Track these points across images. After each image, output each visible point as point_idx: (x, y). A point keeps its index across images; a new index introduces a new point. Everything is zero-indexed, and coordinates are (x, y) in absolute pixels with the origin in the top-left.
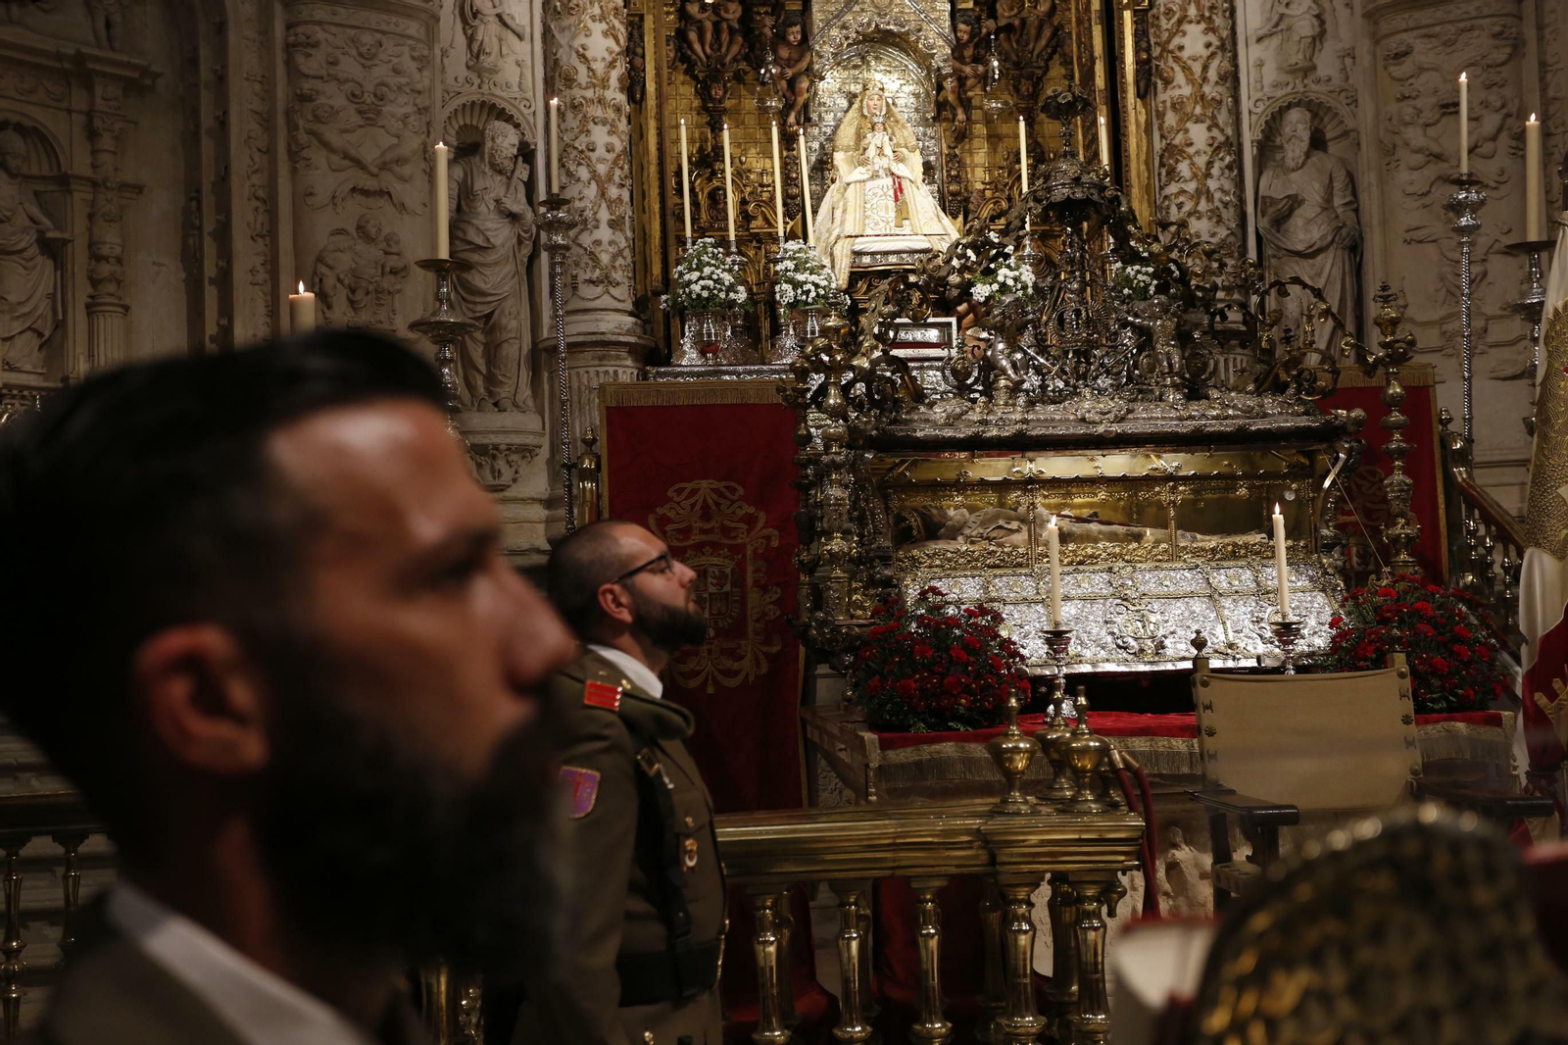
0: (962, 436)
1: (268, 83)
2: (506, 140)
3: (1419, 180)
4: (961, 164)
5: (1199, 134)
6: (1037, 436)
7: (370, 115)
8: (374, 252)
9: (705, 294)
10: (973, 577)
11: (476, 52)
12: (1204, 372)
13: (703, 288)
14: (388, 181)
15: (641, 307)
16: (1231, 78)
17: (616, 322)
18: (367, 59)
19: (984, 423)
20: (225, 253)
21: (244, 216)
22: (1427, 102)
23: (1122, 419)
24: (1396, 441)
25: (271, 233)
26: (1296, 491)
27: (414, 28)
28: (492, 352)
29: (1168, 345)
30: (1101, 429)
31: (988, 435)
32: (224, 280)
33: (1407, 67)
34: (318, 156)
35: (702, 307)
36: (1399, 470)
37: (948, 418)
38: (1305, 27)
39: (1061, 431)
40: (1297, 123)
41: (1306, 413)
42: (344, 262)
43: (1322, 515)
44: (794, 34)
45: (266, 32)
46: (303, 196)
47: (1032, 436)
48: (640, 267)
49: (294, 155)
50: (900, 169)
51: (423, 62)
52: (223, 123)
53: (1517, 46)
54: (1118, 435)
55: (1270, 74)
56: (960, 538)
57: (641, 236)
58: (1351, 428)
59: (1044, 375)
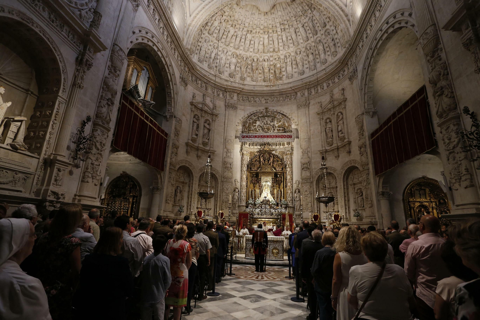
1: (221, 187)
2: (237, 190)
3: (304, 196)
4: (273, 191)
5: (289, 191)
7: (227, 190)
8: (227, 199)
9: (251, 202)
11: (235, 184)
14: (228, 194)
15: (246, 203)
16: (292, 187)
17: (244, 204)
18: (227, 186)
20: (217, 199)
21: (219, 196)
22: (305, 190)
25: (220, 198)
27: (231, 183)
28: (235, 206)
32: (217, 201)
33: (303, 188)
34: (224, 192)
35: (250, 204)
38: (298, 183)
40: (297, 191)
42: (225, 200)
44: (260, 181)
45: (221, 184)
46: (223, 195)
48: (247, 200)
49: (222, 192)
50: (268, 192)
51: (231, 186)
52: (218, 190)
53: (311, 187)
55: (295, 187)
57: (247, 197)
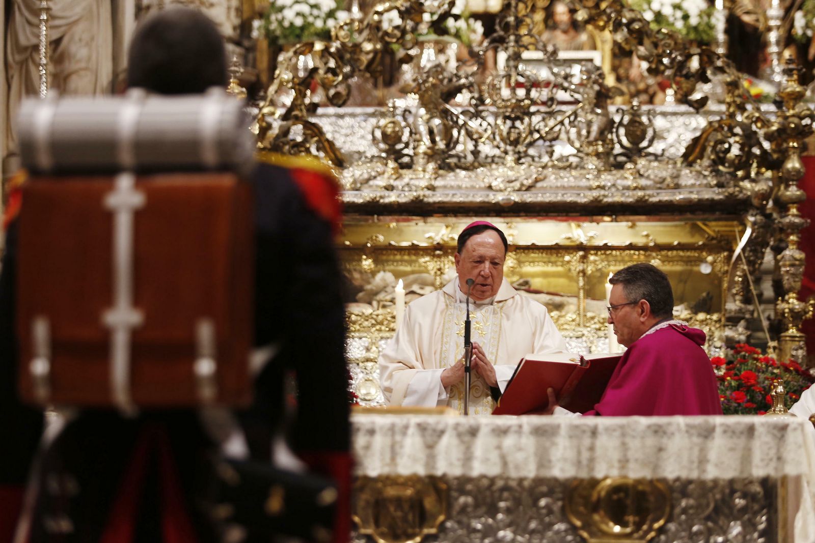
0: (361, 201)
6: (435, 203)
9: (299, 22)
10: (360, 338)
12: (643, 139)
13: (298, 14)
19: (390, 188)
23: (529, 188)
24: (793, 216)
26: (713, 264)
29: (593, 112)
30: (499, 198)
31: (387, 200)
35: (297, 37)
36: (793, 244)
37: (355, 182)
39: (458, 199)
41: (720, 185)
43: (729, 289)
47: (429, 204)
54: (516, 203)
56: (375, 303)
58: (755, 202)
59: (476, 141)
